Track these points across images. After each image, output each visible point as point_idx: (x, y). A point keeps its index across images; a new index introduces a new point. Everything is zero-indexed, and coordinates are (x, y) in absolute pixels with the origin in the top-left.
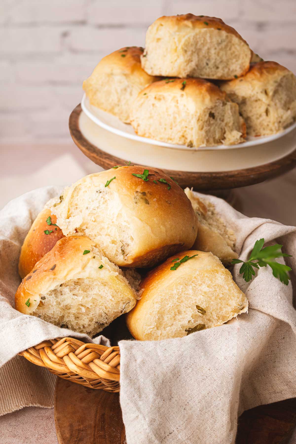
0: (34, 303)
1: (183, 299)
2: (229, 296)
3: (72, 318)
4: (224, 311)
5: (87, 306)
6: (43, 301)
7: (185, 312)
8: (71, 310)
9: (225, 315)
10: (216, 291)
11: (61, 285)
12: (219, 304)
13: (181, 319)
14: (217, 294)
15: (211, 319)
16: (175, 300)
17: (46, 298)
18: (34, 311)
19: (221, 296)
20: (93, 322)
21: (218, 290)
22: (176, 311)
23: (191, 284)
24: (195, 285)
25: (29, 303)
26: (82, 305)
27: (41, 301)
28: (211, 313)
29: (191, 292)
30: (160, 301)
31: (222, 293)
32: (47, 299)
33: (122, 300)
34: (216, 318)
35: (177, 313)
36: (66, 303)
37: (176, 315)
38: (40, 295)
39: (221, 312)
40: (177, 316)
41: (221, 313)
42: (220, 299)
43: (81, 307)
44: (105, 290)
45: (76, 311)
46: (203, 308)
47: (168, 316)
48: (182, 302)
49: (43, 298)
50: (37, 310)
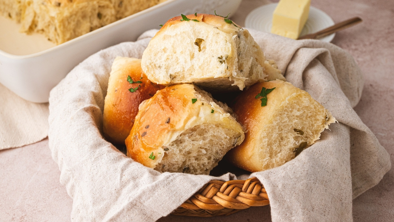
0: (159, 156)
1: (282, 127)
2: (316, 112)
3: (193, 161)
4: (316, 126)
5: (205, 148)
6: (167, 152)
7: (286, 137)
8: (192, 154)
9: (317, 129)
10: (304, 112)
11: (181, 135)
12: (311, 122)
13: (286, 143)
14: (306, 114)
15: (308, 136)
16: (277, 131)
17: (169, 148)
18: (160, 162)
19: (310, 115)
20: (212, 159)
21: (305, 110)
22: (280, 139)
23: (284, 113)
24: (287, 113)
25: (153, 157)
26: (201, 148)
27: (165, 153)
28: (307, 131)
29: (286, 119)
30: (266, 135)
31: (310, 112)
32: (170, 150)
33: (234, 136)
34: (311, 134)
35: (281, 140)
36: (187, 149)
37: (280, 142)
38: (162, 147)
39: (314, 127)
40: (282, 143)
41: (313, 129)
42: (309, 118)
43: (201, 150)
44: (219, 130)
45: (197, 154)
46: (299, 129)
47: (275, 145)
48: (282, 130)
49: (166, 149)
50: (163, 161)
